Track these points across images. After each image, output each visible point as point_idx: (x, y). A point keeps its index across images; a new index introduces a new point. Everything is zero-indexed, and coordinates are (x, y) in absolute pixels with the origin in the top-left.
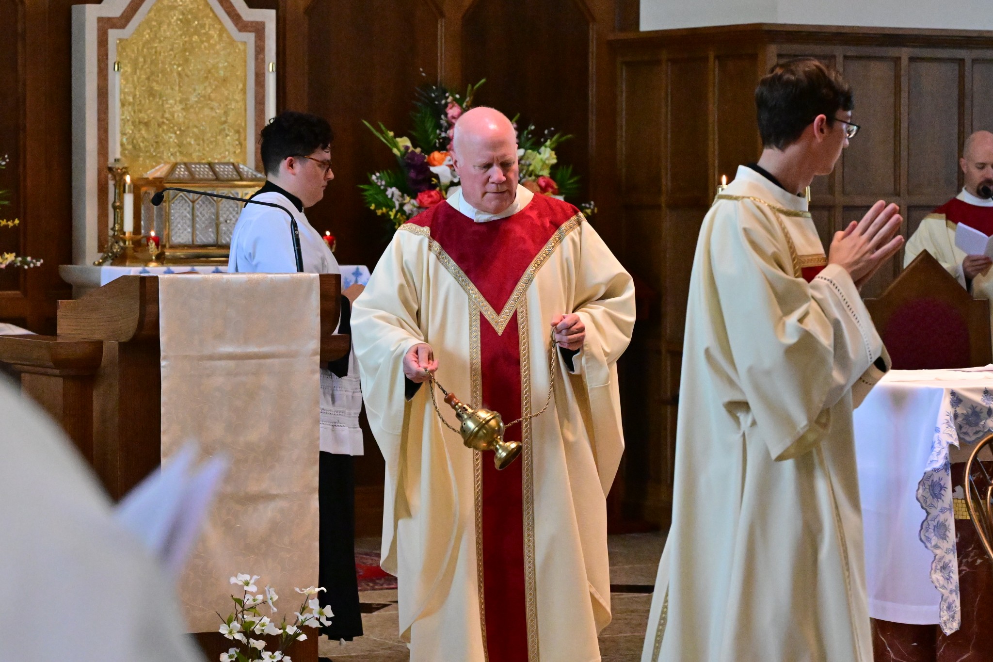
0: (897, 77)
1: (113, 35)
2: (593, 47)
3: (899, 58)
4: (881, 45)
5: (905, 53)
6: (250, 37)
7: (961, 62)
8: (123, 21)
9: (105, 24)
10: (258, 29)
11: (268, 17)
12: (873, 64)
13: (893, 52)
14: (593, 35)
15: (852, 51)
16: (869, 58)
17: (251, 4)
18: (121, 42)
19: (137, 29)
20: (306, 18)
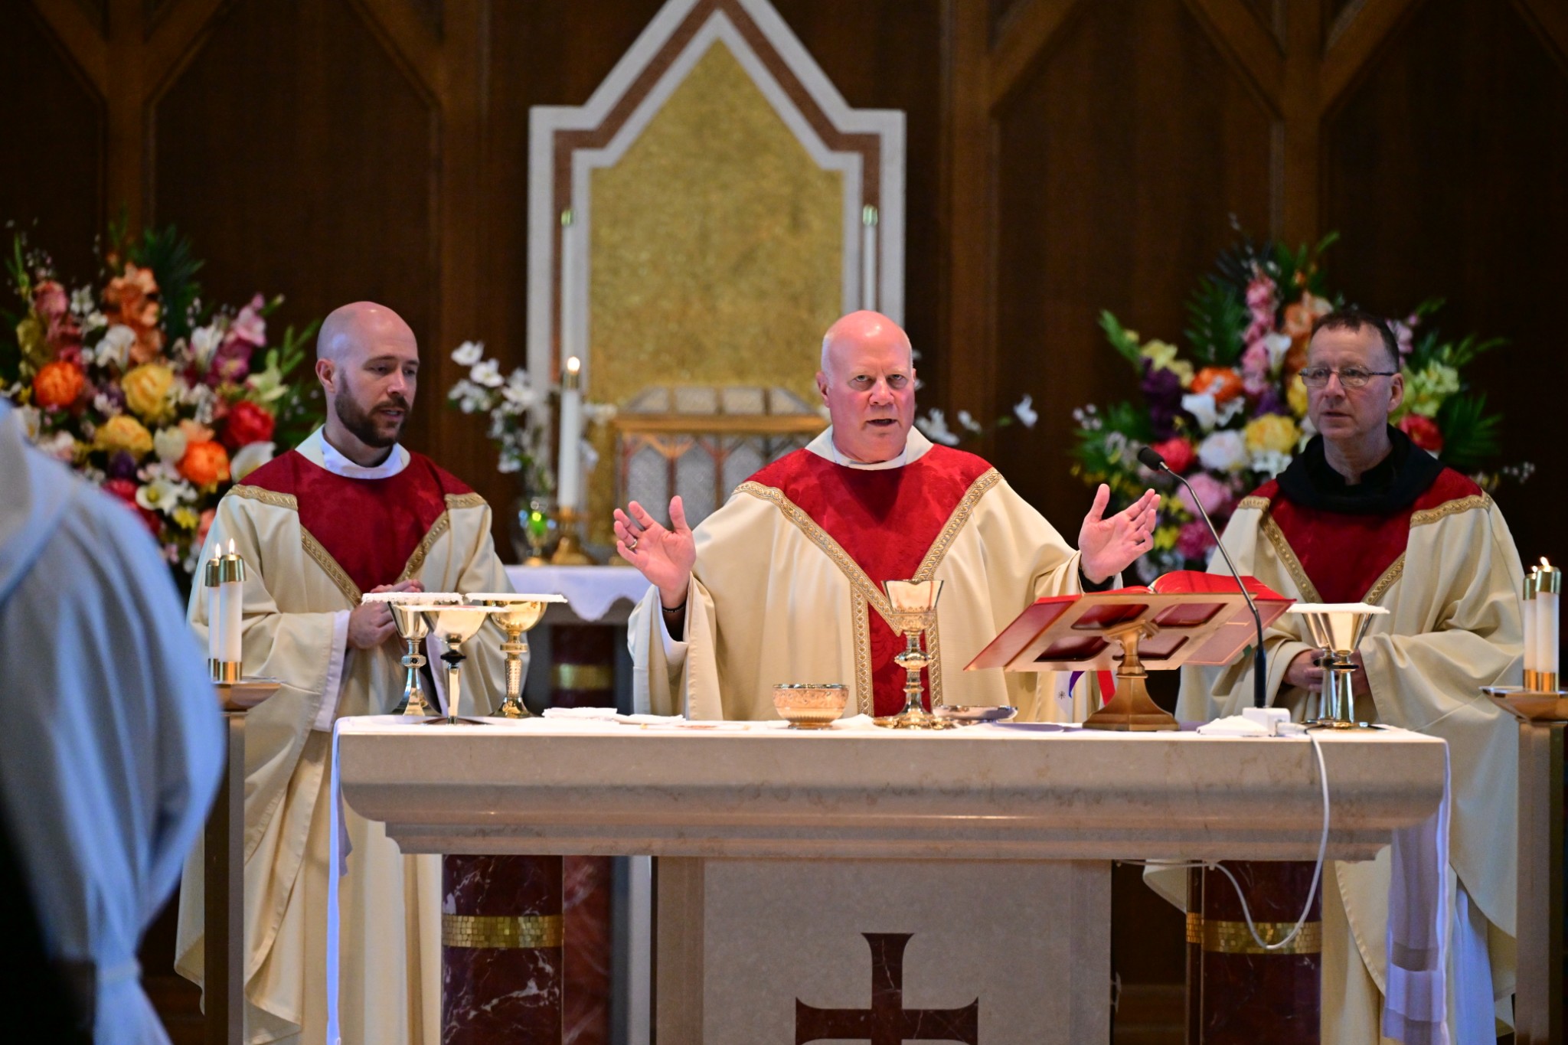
1: (583, 160)
6: (850, 164)
8: (597, 138)
9: (567, 142)
10: (867, 146)
11: (890, 125)
17: (856, 100)
18: (595, 172)
19: (631, 150)
20: (996, 125)
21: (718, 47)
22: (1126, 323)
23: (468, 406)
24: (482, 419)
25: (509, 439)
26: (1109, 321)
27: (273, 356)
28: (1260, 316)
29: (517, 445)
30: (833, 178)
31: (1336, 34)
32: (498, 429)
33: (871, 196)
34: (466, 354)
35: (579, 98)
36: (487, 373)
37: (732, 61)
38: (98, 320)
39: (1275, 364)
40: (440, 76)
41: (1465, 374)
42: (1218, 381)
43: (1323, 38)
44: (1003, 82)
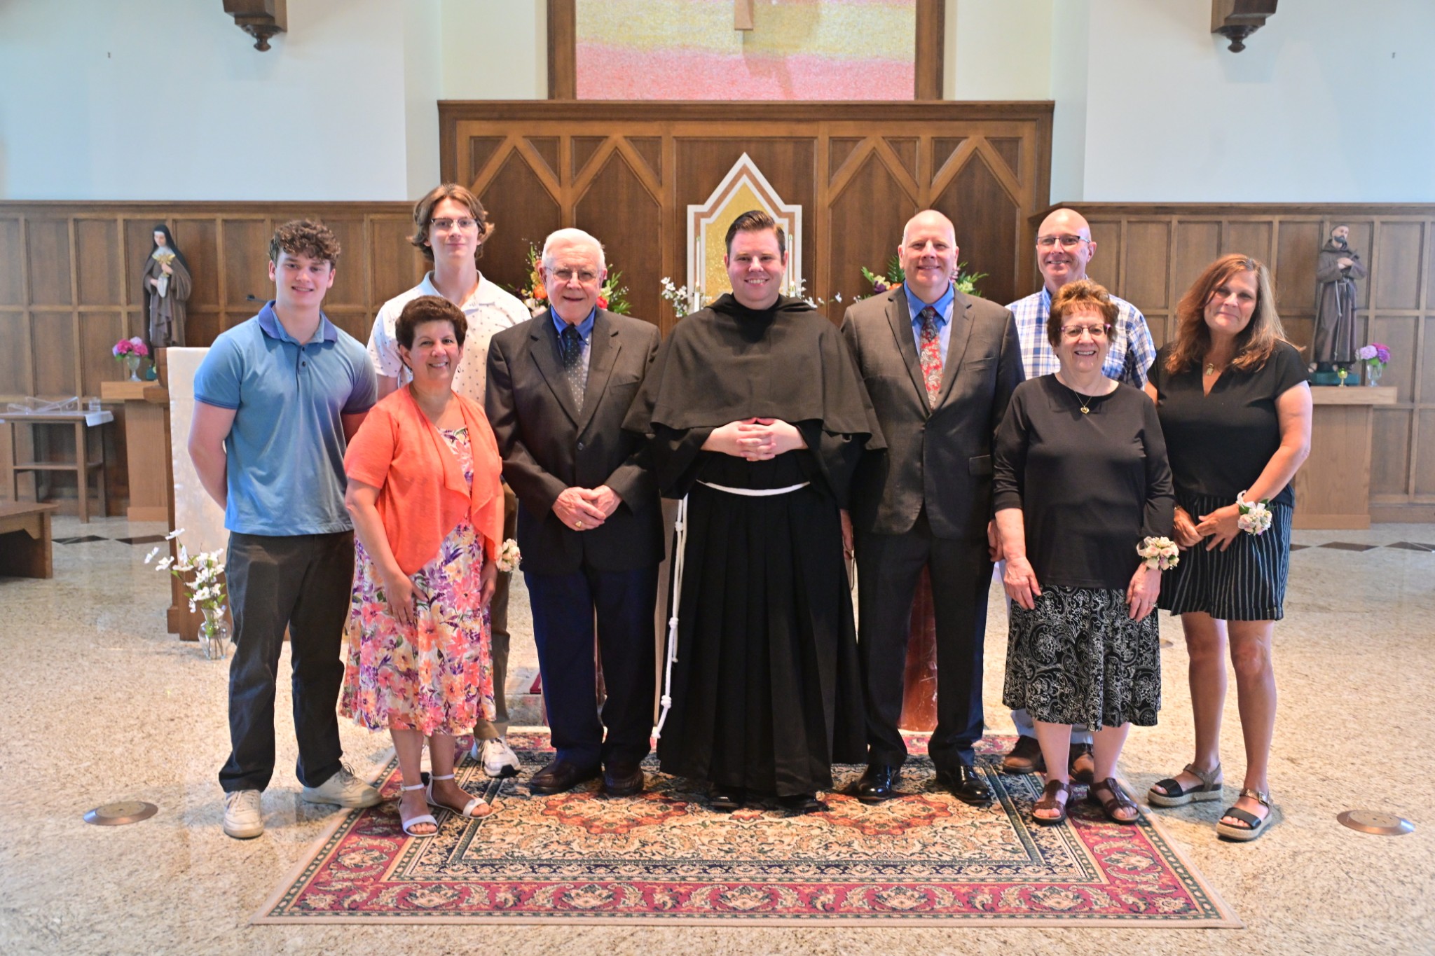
0: (1169, 233)
1: (703, 221)
2: (1018, 223)
3: (1170, 222)
4: (1156, 213)
5: (1175, 219)
6: (787, 221)
7: (1219, 223)
8: (708, 215)
9: (699, 216)
10: (791, 216)
11: (797, 210)
12: (1150, 226)
13: (1166, 218)
14: (1018, 215)
15: (1133, 218)
16: (1147, 222)
17: (787, 202)
18: (707, 225)
19: (719, 217)
20: (830, 211)
21: (745, 186)
22: (870, 270)
23: (667, 297)
24: (671, 301)
25: (679, 307)
26: (865, 270)
27: (608, 282)
29: (682, 309)
31: (935, 180)
32: (676, 304)
34: (665, 281)
35: (702, 202)
36: (670, 287)
37: (749, 190)
40: (661, 196)
41: (975, 285)
43: (931, 182)
44: (833, 196)
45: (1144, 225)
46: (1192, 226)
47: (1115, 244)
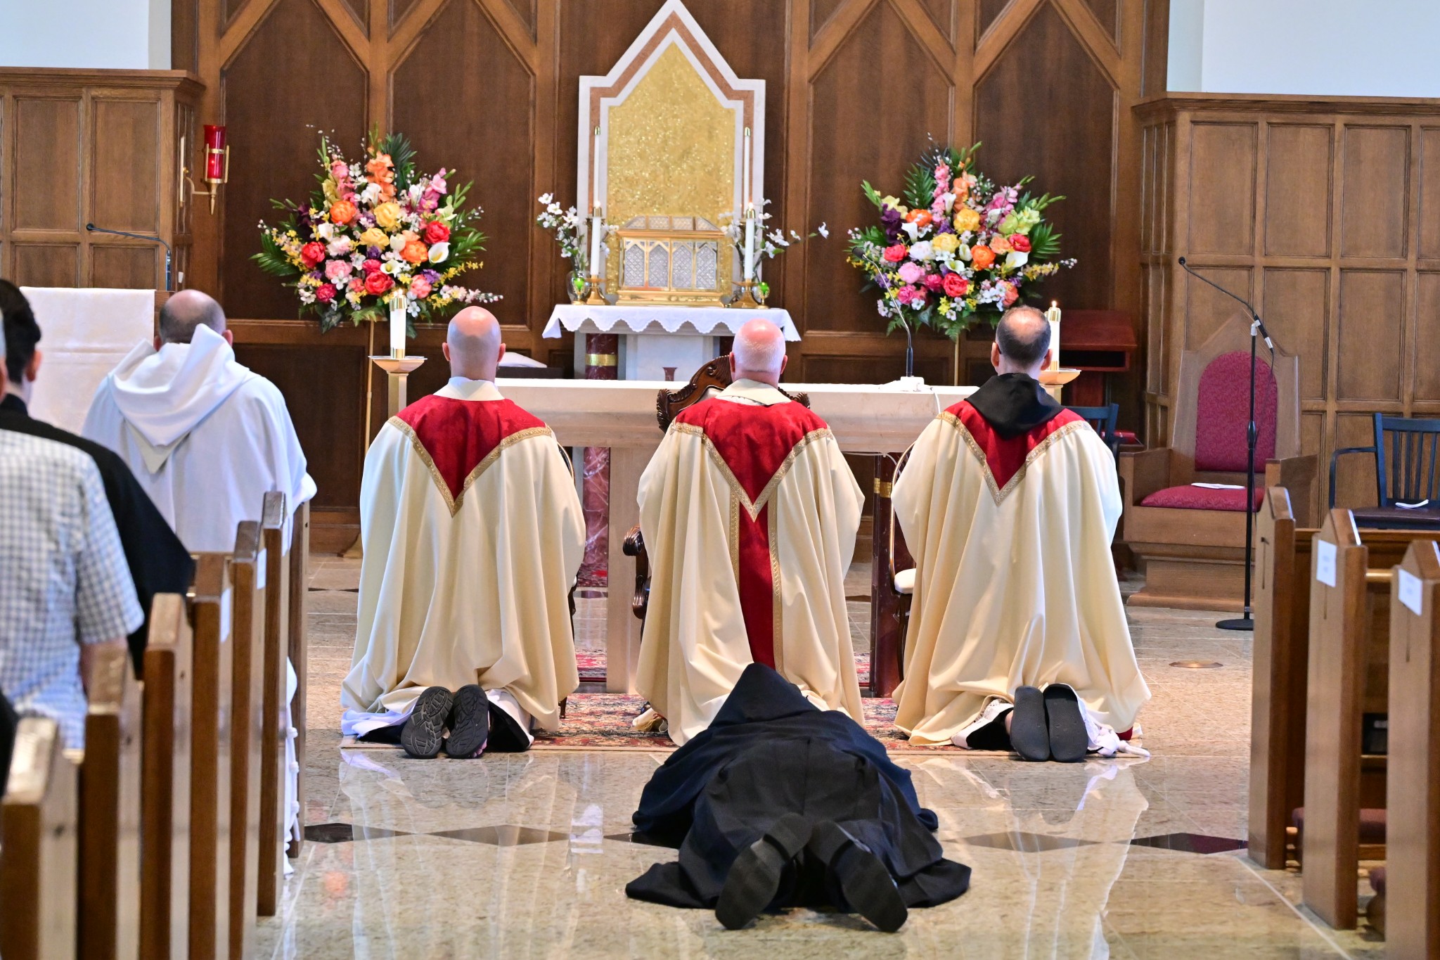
1: (605, 103)
6: (738, 106)
7: (1408, 129)
8: (613, 92)
9: (597, 94)
10: (747, 97)
11: (758, 87)
13: (1325, 119)
15: (1276, 118)
16: (1297, 125)
17: (741, 74)
18: (611, 108)
19: (629, 98)
20: (812, 87)
21: (673, 46)
22: (874, 187)
24: (554, 231)
26: (867, 186)
27: (450, 198)
28: (942, 184)
29: (570, 244)
30: (730, 113)
31: (982, 43)
32: (561, 236)
33: (748, 122)
34: (545, 199)
35: (605, 73)
36: (555, 208)
37: (681, 54)
38: (363, 180)
39: (948, 209)
40: (535, 60)
41: (1043, 213)
42: (920, 216)
43: (975, 47)
44: (815, 67)
45: (1292, 129)
46: (1367, 131)
47: (1249, 158)
